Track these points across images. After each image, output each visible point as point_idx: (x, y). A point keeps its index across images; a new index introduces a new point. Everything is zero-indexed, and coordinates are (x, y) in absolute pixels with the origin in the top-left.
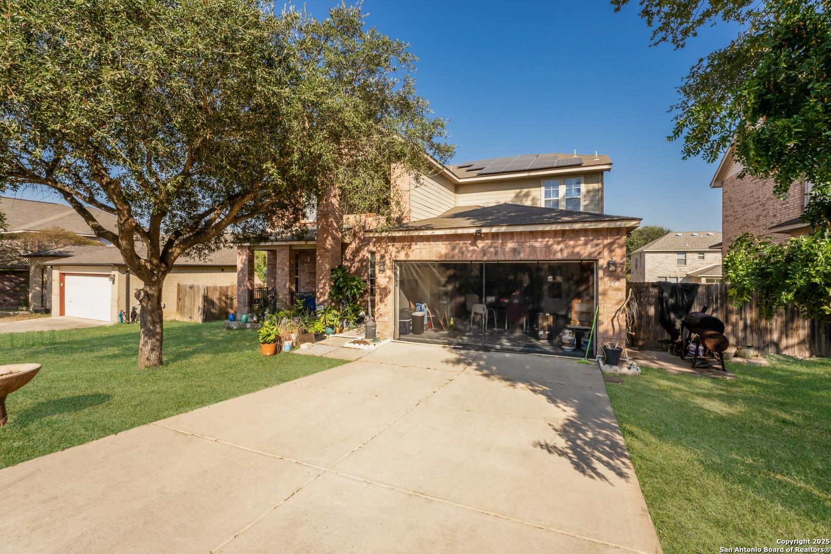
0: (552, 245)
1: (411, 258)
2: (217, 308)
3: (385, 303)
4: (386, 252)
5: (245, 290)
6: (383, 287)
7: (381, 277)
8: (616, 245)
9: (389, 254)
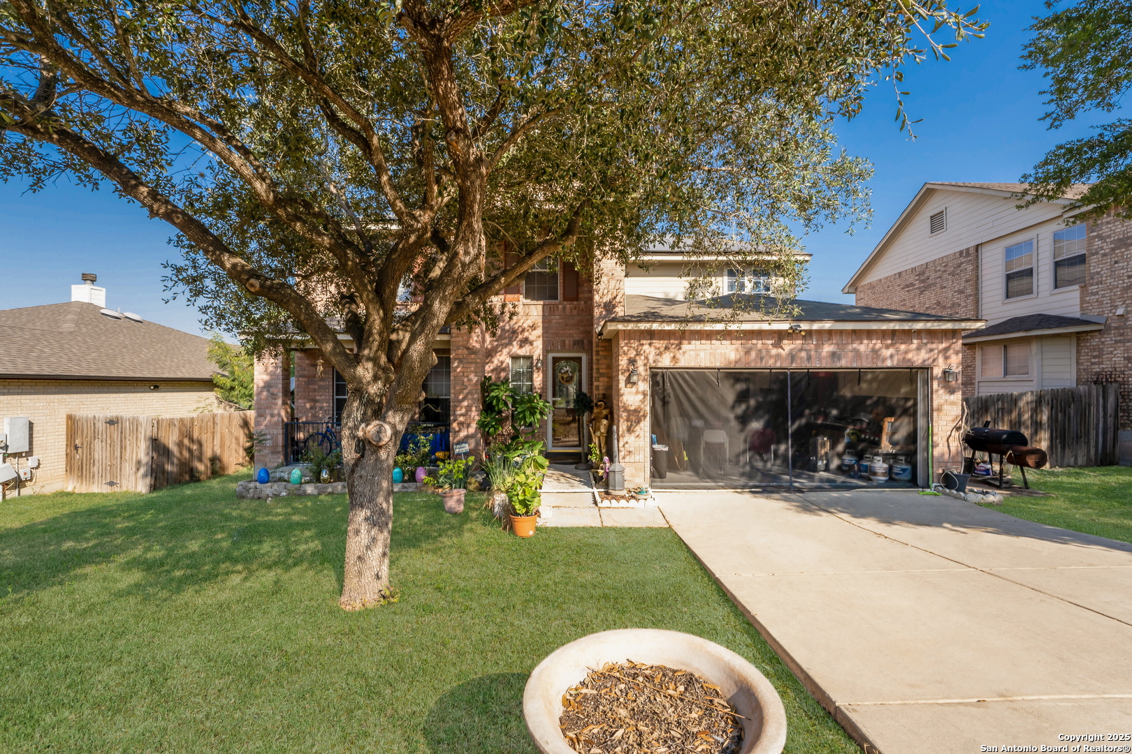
0: (880, 349)
1: (682, 364)
2: (175, 461)
3: (637, 433)
4: (638, 354)
5: (276, 424)
6: (632, 408)
7: (630, 393)
8: (951, 351)
9: (643, 358)
